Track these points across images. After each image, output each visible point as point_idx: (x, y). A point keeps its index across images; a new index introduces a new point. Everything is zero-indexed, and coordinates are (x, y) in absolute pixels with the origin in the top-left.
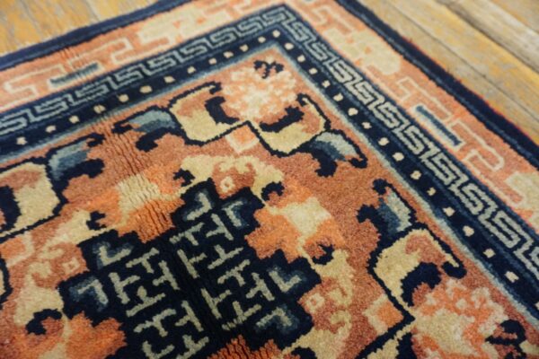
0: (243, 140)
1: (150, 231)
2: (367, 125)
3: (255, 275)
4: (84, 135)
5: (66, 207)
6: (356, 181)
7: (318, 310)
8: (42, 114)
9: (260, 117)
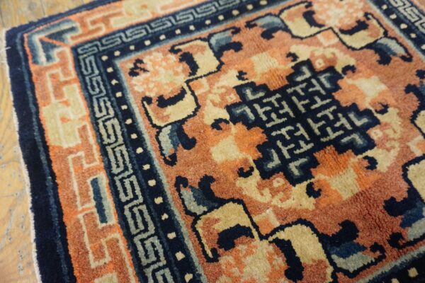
0: (328, 38)
1: (275, 84)
2: (413, 36)
3: (340, 115)
4: (228, 27)
5: (223, 67)
6: (404, 69)
7: (379, 138)
8: (202, 13)
9: (339, 25)
